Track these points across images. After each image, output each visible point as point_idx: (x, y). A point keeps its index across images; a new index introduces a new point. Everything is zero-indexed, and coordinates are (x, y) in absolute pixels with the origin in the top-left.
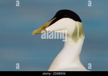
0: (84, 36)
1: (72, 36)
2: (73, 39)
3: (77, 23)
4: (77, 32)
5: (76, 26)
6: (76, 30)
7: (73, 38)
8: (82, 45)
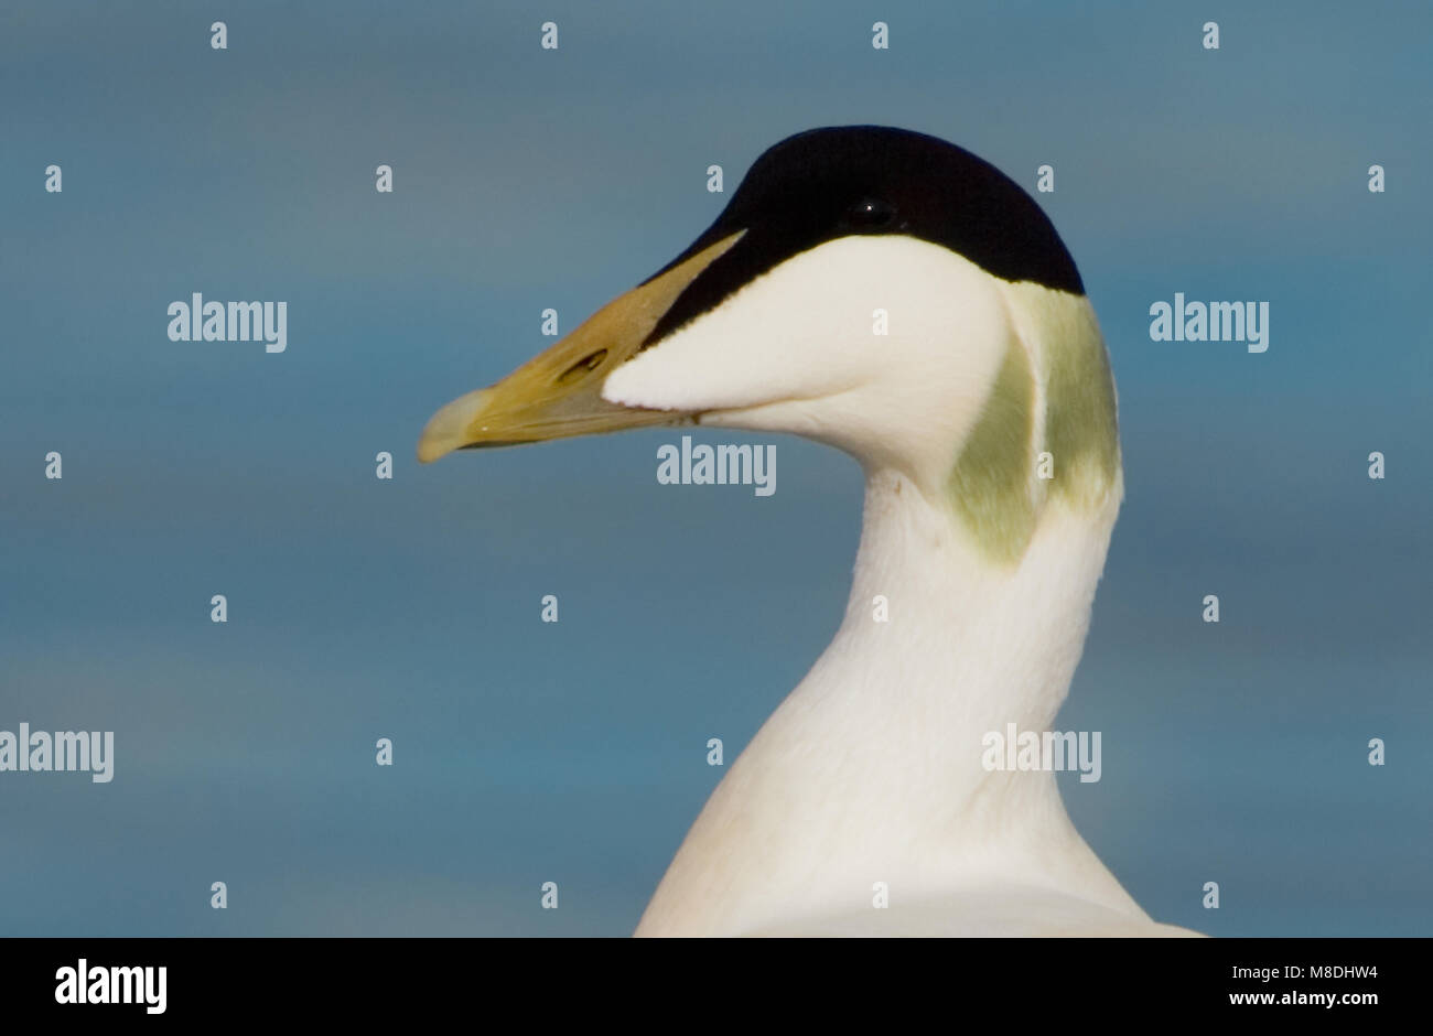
0: (1109, 474)
1: (956, 479)
2: (970, 519)
3: (1027, 301)
4: (1020, 421)
5: (1013, 339)
6: (1008, 393)
7: (962, 506)
8: (1091, 597)
